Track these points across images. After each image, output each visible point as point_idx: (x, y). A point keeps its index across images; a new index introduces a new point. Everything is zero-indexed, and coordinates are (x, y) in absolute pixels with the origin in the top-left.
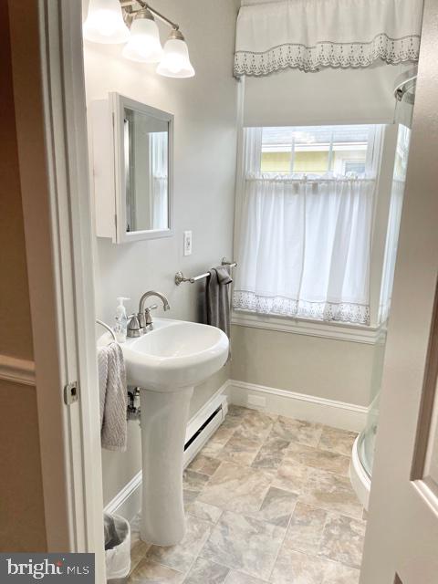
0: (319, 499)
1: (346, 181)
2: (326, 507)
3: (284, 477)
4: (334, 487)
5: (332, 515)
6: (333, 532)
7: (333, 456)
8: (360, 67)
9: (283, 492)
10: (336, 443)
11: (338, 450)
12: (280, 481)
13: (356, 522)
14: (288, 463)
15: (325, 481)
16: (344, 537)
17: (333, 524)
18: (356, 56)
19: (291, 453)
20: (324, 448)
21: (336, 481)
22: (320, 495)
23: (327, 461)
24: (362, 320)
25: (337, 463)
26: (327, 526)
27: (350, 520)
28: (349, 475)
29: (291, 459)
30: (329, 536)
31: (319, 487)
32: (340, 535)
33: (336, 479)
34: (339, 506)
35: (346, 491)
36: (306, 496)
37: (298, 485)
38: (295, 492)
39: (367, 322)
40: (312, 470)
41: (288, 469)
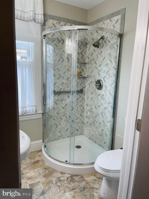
0: (46, 177)
2: (50, 178)
3: (30, 178)
4: (47, 171)
5: (54, 180)
6: (58, 184)
7: (38, 162)
9: (35, 183)
10: (35, 157)
11: (37, 159)
12: (30, 181)
13: (61, 177)
14: (27, 173)
15: (43, 171)
16: (63, 184)
17: (57, 182)
19: (24, 169)
20: (33, 161)
21: (46, 169)
22: (45, 176)
23: (37, 164)
24: (34, 111)
25: (41, 163)
26: (56, 184)
27: (59, 178)
28: (47, 164)
29: (26, 171)
30: (59, 186)
31: (43, 174)
32: (61, 184)
33: (45, 168)
34: (53, 175)
35: (51, 170)
36: (43, 180)
37: (36, 178)
38: (38, 180)
39: (36, 112)
40: (36, 170)
41: (29, 175)
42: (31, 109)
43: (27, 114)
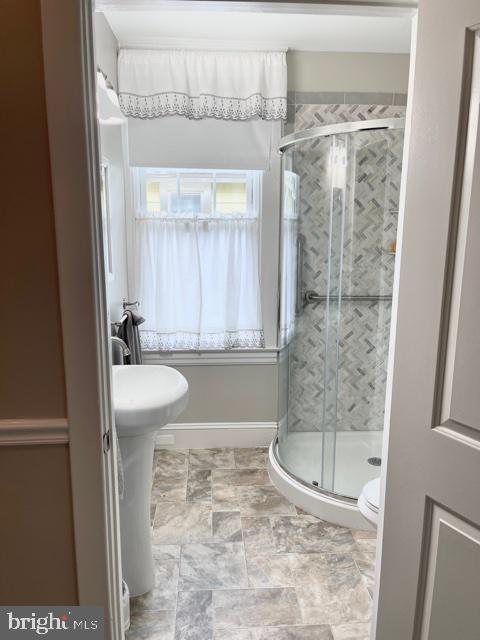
0: (257, 509)
1: (233, 220)
2: (266, 514)
3: (220, 501)
4: (265, 497)
5: (273, 520)
6: (280, 531)
7: (253, 472)
8: (239, 119)
9: (227, 513)
10: (250, 461)
11: (254, 465)
12: (218, 505)
13: (294, 518)
14: (218, 488)
15: (255, 494)
16: (290, 533)
17: (277, 525)
18: (235, 110)
19: (217, 479)
20: (242, 467)
21: (264, 491)
22: (257, 506)
23: (249, 477)
24: (258, 344)
25: (258, 476)
26: (274, 528)
27: (288, 518)
28: (272, 483)
29: (218, 485)
30: (279, 536)
31: (253, 501)
32: (287, 532)
33: (263, 490)
34: (276, 509)
35: (276, 496)
36: (247, 511)
37: (236, 504)
38: (237, 510)
39: (262, 346)
40: (240, 488)
41: (221, 494)
42: (250, 338)
43: (239, 348)
